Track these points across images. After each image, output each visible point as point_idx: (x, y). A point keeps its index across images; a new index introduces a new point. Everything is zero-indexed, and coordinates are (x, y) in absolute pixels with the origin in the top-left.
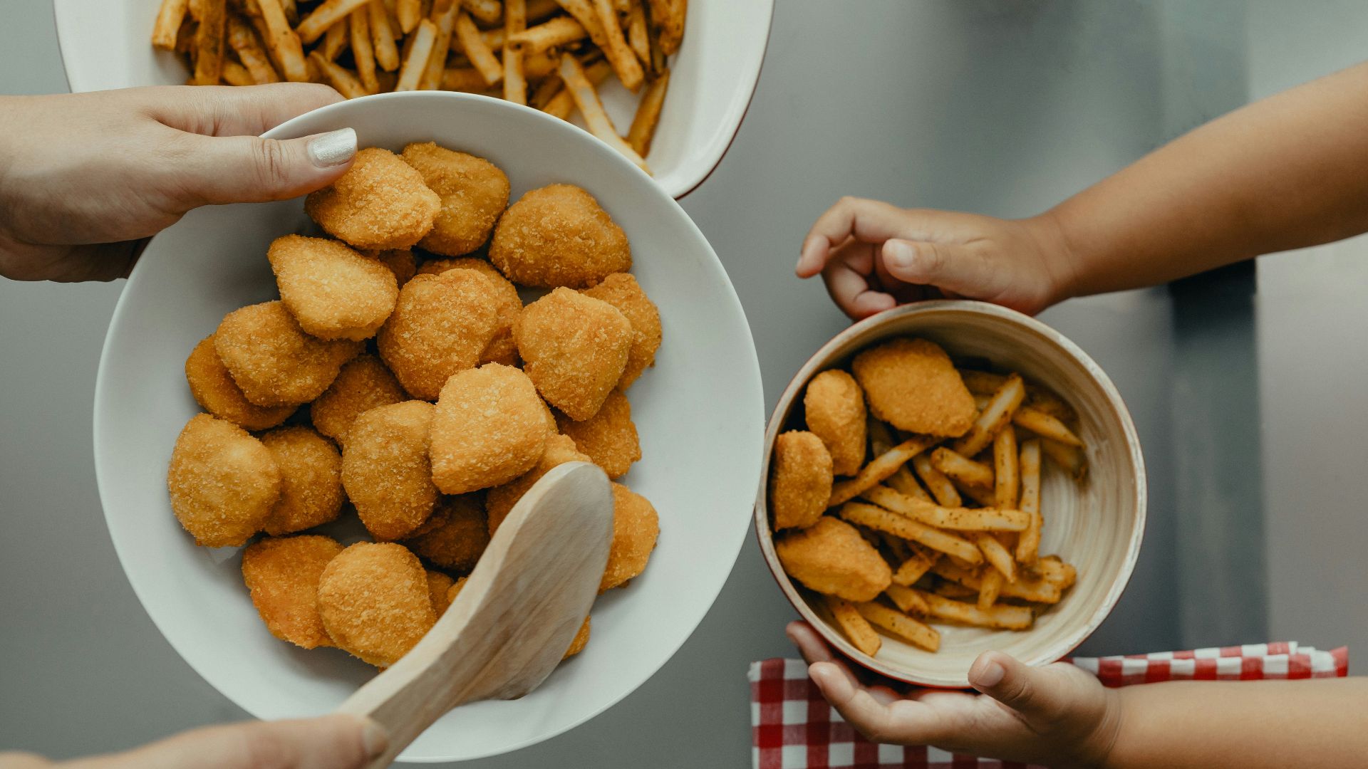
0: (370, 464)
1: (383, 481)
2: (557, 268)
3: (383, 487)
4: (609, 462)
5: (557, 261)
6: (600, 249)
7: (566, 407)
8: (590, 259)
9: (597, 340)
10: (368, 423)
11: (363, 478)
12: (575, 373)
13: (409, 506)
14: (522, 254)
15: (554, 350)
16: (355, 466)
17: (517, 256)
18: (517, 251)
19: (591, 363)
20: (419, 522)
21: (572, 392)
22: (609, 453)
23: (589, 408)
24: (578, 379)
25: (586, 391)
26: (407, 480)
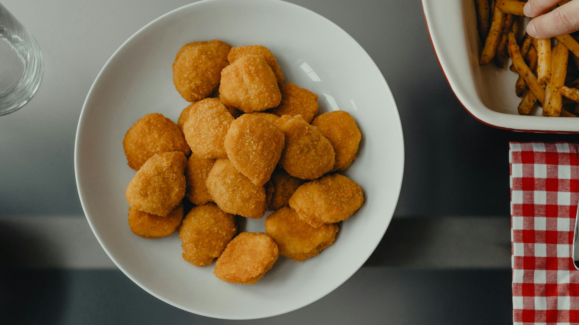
0: (226, 195)
1: (236, 196)
2: (210, 74)
3: (238, 198)
4: (308, 109)
5: (207, 72)
6: (214, 51)
7: (268, 105)
8: (216, 58)
9: (252, 72)
10: (211, 182)
11: (229, 202)
12: (258, 91)
13: (254, 194)
14: (194, 84)
15: (243, 92)
16: (222, 201)
17: (194, 86)
18: (191, 85)
19: (259, 81)
20: (263, 196)
21: (265, 98)
22: (305, 106)
23: (276, 98)
24: (261, 92)
25: (268, 92)
26: (243, 187)
